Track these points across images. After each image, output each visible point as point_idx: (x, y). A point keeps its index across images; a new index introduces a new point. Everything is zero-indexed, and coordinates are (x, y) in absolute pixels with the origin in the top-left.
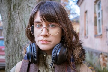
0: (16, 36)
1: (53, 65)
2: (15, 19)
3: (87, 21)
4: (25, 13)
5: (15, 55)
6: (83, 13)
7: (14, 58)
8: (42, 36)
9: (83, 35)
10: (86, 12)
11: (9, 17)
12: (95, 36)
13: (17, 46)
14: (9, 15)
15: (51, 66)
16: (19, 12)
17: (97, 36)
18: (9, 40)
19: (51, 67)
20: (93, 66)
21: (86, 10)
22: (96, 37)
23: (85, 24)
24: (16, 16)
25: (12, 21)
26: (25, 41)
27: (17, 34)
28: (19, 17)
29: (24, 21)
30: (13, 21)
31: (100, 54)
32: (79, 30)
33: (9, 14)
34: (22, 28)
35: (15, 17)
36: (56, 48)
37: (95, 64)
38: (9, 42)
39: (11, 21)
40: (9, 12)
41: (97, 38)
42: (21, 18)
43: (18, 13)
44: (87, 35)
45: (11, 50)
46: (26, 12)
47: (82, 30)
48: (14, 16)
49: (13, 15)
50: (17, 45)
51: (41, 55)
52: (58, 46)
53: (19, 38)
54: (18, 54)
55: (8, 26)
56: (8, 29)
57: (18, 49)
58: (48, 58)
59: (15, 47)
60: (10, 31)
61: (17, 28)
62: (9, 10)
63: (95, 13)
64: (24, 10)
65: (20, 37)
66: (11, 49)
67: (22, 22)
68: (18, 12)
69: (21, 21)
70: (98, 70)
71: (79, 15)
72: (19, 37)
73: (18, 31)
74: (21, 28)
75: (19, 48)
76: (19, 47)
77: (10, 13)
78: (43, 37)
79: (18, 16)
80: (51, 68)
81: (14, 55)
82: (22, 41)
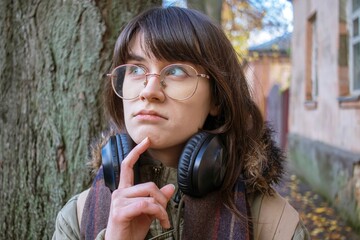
0: (25, 95)
1: (180, 198)
2: (25, 37)
3: (317, 50)
4: (55, 15)
5: (18, 161)
6: (304, 22)
7: (14, 172)
8: (143, 98)
9: (302, 97)
10: (313, 19)
11: (8, 30)
12: (340, 102)
13: (25, 132)
14: (9, 24)
15: (175, 201)
16: (36, 10)
17: (348, 101)
18: (7, 112)
19: (175, 204)
20: (330, 205)
21: (312, 11)
22: (343, 104)
23: (309, 62)
24: (28, 27)
25: (16, 42)
26: (50, 114)
27: (29, 87)
28: (37, 29)
29: (51, 44)
30: (19, 42)
31: (354, 164)
32: (289, 79)
33: (6, 19)
34: (44, 67)
35: (26, 30)
36: (189, 148)
37: (336, 196)
38: (7, 115)
39: (13, 44)
40: (6, 11)
41: (347, 108)
42: (41, 34)
43: (35, 16)
44: (314, 98)
45: (8, 145)
46: (57, 13)
47: (299, 81)
48: (23, 28)
49: (19, 23)
50: (26, 125)
51: (147, 167)
52: (196, 141)
53: (32, 104)
54: (26, 157)
55: (4, 60)
56: (4, 71)
57: (26, 141)
58: (167, 178)
59: (19, 134)
60: (11, 79)
61: (28, 67)
62: (8, 6)
63: (342, 21)
64: (52, 6)
65: (35, 99)
66: (8, 141)
67: (45, 45)
68: (32, 13)
69: (40, 45)
70: (346, 219)
71: (291, 29)
72: (32, 99)
73: (30, 78)
74: (39, 66)
75: (30, 138)
76: (31, 132)
77: (11, 17)
78: (146, 102)
79: (33, 27)
80: (177, 207)
81: (15, 163)
82: (40, 112)
